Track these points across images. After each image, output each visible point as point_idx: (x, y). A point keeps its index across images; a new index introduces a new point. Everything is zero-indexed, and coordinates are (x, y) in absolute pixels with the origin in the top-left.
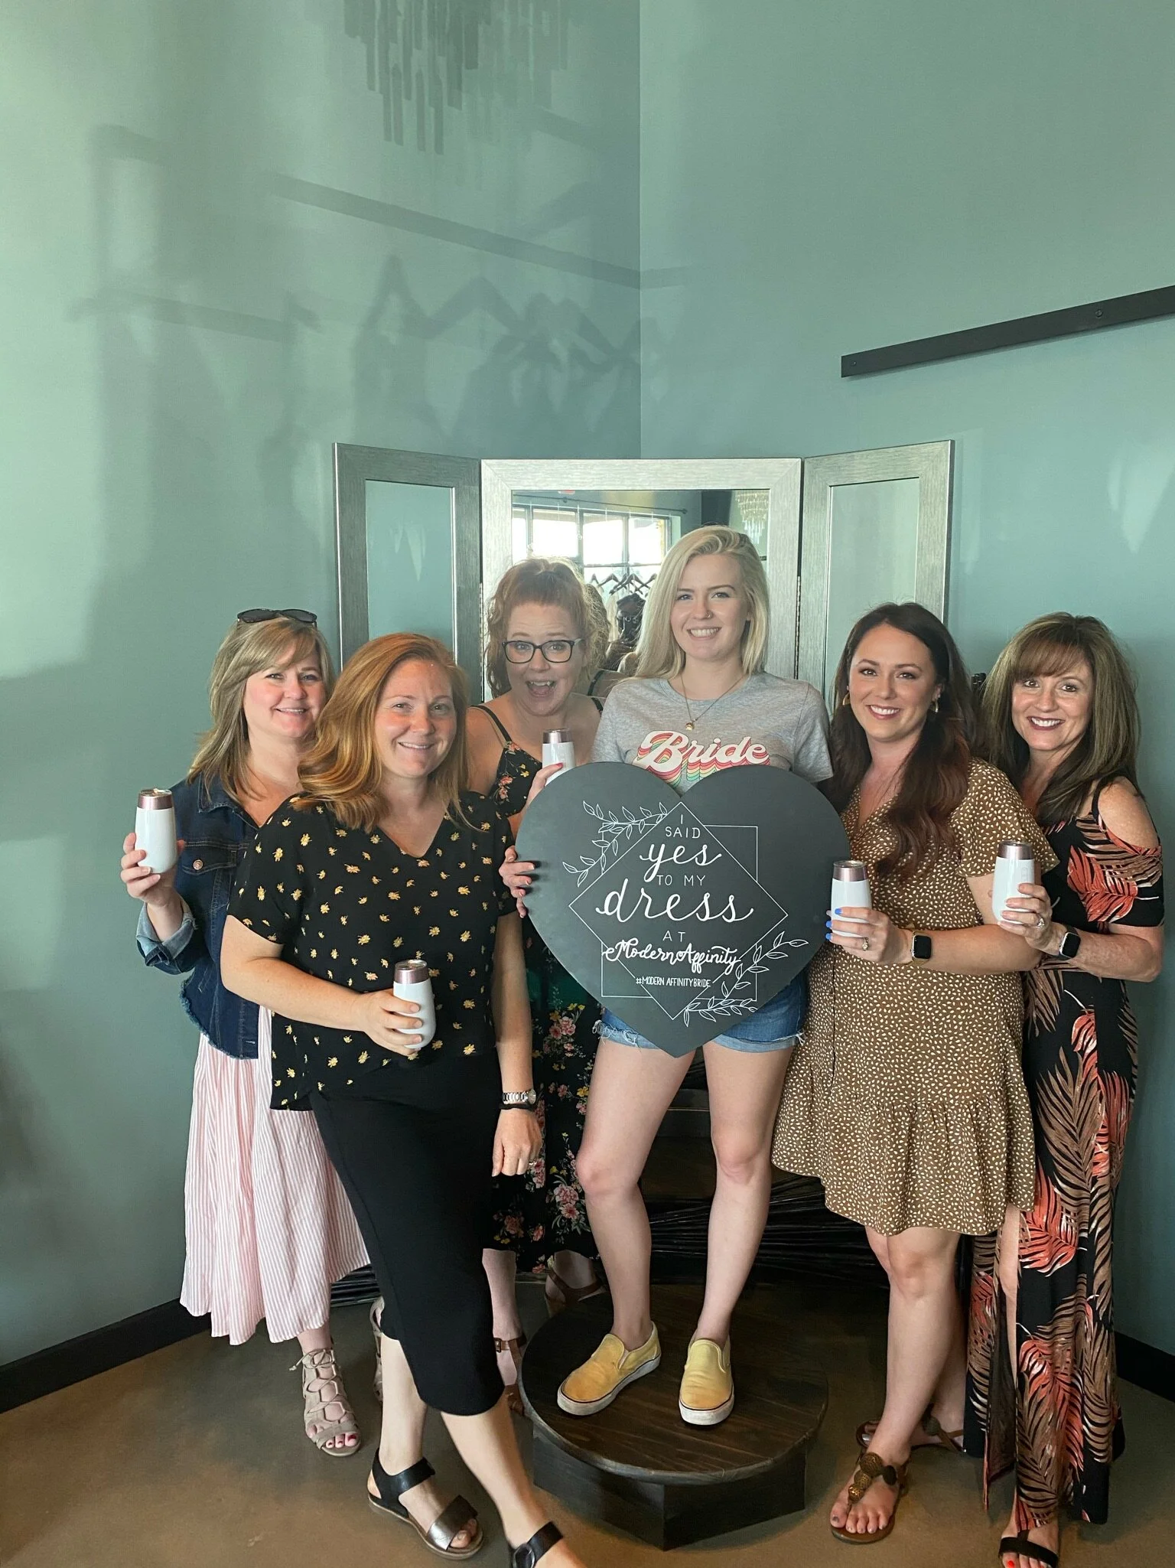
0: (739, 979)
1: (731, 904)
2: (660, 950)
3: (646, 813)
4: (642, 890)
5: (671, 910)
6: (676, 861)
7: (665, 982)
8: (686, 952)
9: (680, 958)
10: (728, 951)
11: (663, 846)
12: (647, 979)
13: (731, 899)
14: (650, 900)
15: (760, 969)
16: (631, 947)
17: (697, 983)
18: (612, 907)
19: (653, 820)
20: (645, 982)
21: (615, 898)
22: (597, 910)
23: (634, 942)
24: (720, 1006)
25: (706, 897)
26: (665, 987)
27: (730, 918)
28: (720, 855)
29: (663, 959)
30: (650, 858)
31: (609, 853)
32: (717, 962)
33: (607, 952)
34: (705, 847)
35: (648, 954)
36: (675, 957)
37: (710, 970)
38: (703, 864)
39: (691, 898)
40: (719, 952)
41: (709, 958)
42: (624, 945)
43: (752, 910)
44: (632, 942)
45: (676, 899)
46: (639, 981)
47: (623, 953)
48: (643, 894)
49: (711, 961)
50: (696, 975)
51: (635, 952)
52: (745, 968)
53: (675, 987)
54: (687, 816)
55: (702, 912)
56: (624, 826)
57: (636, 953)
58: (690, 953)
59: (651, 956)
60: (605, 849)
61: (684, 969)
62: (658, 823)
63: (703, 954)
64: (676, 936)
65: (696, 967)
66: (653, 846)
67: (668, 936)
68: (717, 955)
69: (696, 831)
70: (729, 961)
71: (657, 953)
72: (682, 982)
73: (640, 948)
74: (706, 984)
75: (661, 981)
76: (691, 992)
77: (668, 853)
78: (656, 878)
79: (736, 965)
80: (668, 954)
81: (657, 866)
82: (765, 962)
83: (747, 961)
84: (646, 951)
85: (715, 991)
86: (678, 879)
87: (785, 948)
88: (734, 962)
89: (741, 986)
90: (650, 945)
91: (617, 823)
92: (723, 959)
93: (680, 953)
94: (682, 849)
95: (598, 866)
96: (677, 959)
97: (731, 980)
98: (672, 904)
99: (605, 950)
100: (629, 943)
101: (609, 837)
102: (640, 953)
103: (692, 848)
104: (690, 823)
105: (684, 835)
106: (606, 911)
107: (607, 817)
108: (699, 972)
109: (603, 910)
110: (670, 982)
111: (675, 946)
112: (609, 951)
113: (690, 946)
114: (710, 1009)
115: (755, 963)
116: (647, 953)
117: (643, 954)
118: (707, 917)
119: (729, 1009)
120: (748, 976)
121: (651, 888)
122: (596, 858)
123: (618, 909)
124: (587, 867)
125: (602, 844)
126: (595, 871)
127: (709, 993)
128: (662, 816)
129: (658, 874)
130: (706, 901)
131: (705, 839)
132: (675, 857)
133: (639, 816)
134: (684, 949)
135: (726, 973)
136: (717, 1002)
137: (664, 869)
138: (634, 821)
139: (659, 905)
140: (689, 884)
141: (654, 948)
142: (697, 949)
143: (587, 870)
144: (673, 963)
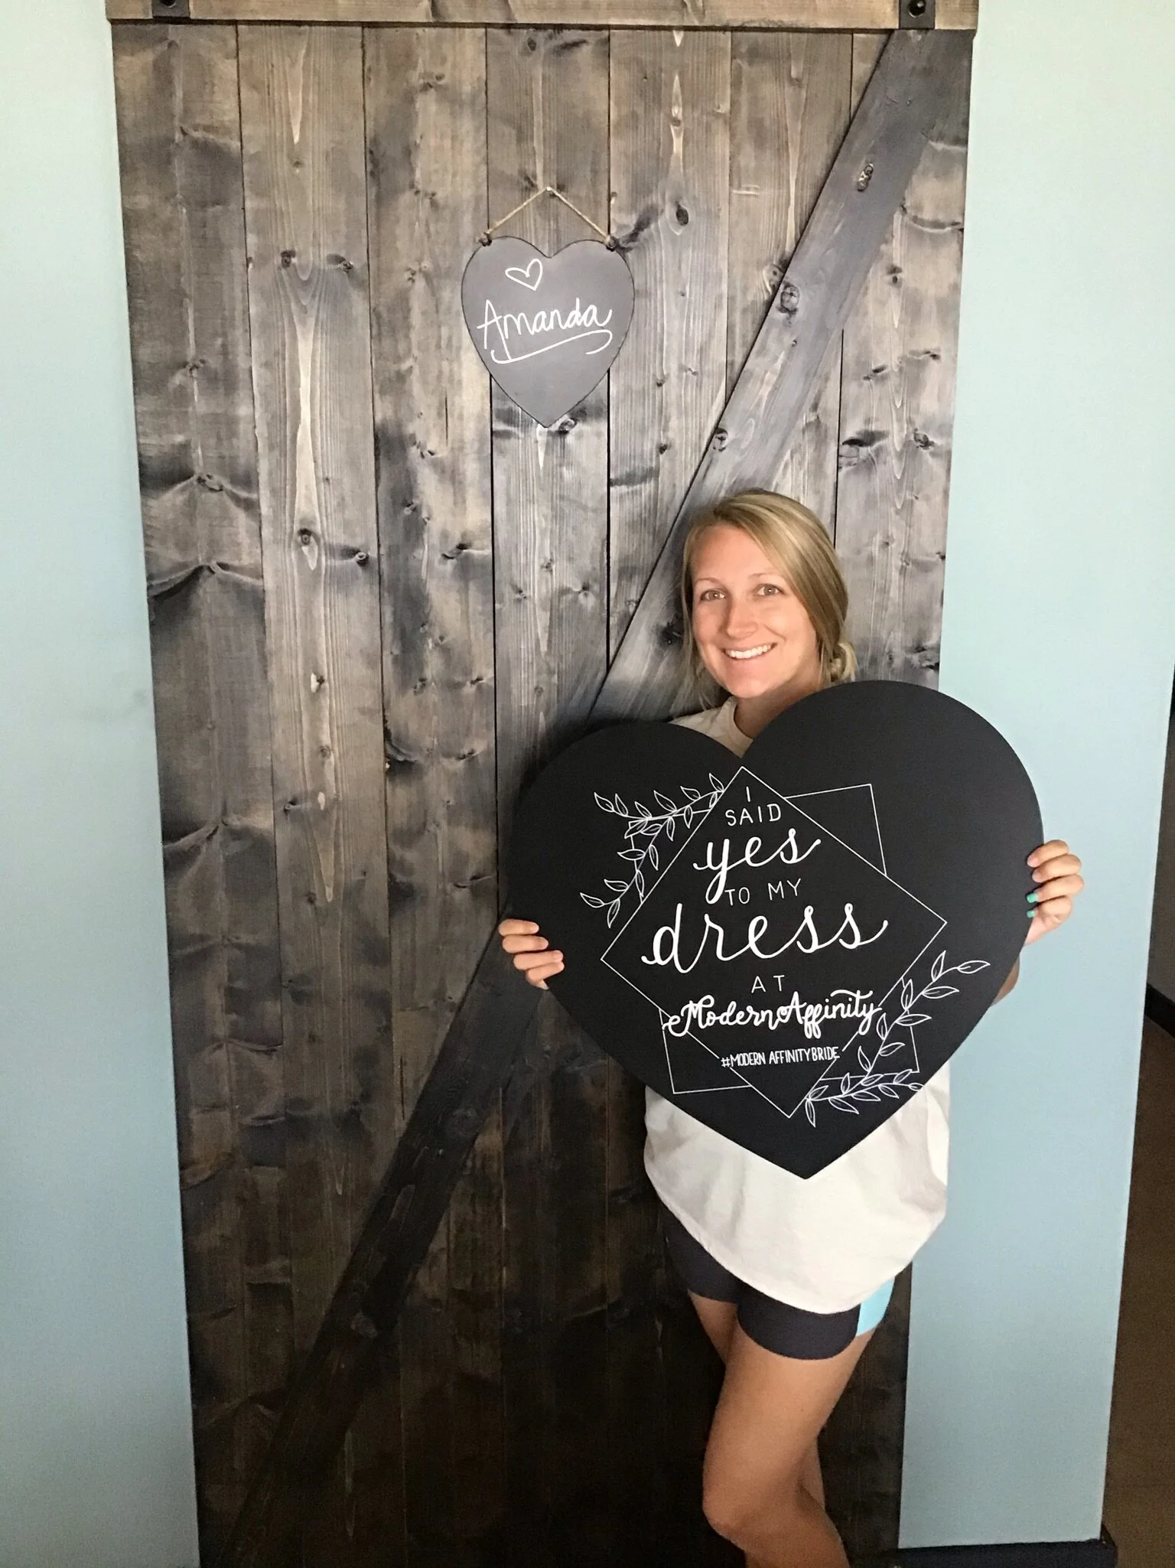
0: (884, 1039)
1: (850, 919)
2: (750, 1009)
3: (691, 794)
4: (707, 917)
5: (758, 944)
6: (750, 863)
7: (767, 1058)
8: (791, 1007)
9: (784, 1017)
10: (858, 996)
11: (727, 842)
12: (738, 1057)
13: (849, 909)
14: (721, 931)
15: (915, 1019)
16: (705, 1011)
17: (818, 1054)
18: (665, 951)
19: (704, 804)
20: (736, 1063)
21: (667, 939)
22: (644, 959)
23: (707, 1002)
24: (861, 1087)
25: (809, 912)
26: (767, 1067)
27: (851, 940)
28: (818, 842)
29: (757, 1023)
30: (710, 864)
31: (646, 866)
32: (843, 1016)
33: (670, 1024)
34: (792, 832)
35: (733, 1018)
36: (775, 1018)
37: (835, 1031)
38: (794, 860)
40: (844, 999)
41: (830, 1012)
42: (694, 1009)
43: (886, 923)
44: (705, 1003)
45: (761, 924)
46: (726, 1062)
47: (694, 1021)
48: (709, 923)
49: (834, 1016)
50: (814, 1043)
51: (712, 1017)
52: (890, 1020)
53: (784, 1066)
54: (756, 787)
55: (806, 939)
56: (661, 821)
57: (715, 1018)
58: (798, 1007)
59: (737, 1021)
60: (638, 862)
61: (792, 1036)
62: (712, 806)
63: (819, 1006)
64: (770, 983)
65: (812, 1029)
66: (710, 845)
67: (758, 985)
68: (842, 1005)
69: (774, 809)
70: (863, 1013)
71: (747, 1014)
72: (792, 1056)
73: (719, 1009)
74: (832, 1054)
75: (759, 1058)
76: (809, 1071)
77: (736, 853)
78: (725, 895)
79: (876, 1017)
80: (764, 1014)
81: (723, 876)
82: (921, 1006)
83: (892, 1008)
84: (728, 1014)
85: (849, 1064)
86: (759, 893)
87: (950, 979)
88: (872, 1011)
89: (889, 1050)
90: (733, 1004)
91: (650, 818)
92: (852, 1010)
93: (782, 1010)
94: (756, 843)
95: (633, 889)
96: (779, 1019)
97: (871, 1042)
98: (756, 934)
99: (666, 1020)
100: (700, 1005)
101: (642, 842)
102: (721, 1018)
103: (773, 837)
104: (762, 797)
105: (756, 819)
106: (658, 960)
107: (634, 813)
108: (818, 1036)
109: (651, 957)
110: (774, 1057)
111: (772, 1000)
112: (673, 1020)
113: (796, 995)
114: (845, 1093)
115: (906, 1009)
116: (731, 1016)
117: (724, 1018)
118: (815, 946)
119: (876, 1091)
120: (899, 1033)
121: (719, 912)
122: (628, 879)
123: (675, 953)
124: (617, 895)
125: (633, 855)
126: (631, 899)
127: (839, 1068)
128: (717, 794)
129: (726, 888)
130: (808, 920)
131: (790, 819)
132: (748, 856)
133: (681, 802)
134: (788, 1003)
135: (860, 1032)
136: (854, 1082)
137: (733, 879)
138: (675, 811)
139: (734, 940)
140: (777, 896)
141: (741, 1007)
142: (808, 999)
143: (618, 900)
144: (772, 1028)
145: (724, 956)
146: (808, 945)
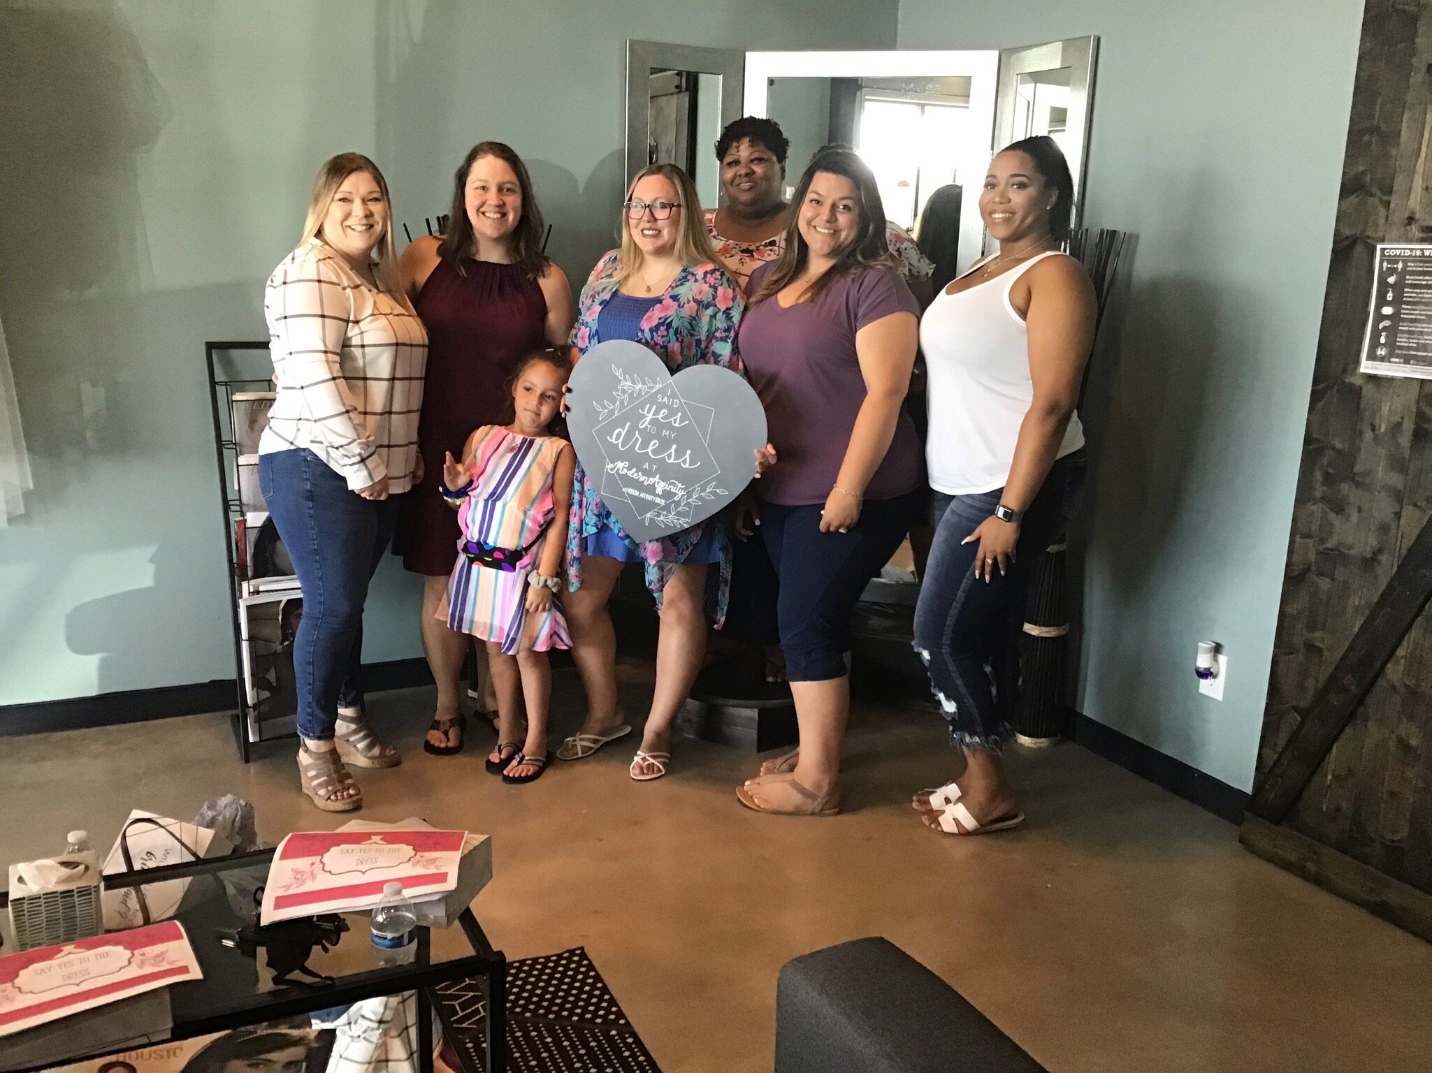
0: (683, 504)
1: (687, 456)
2: (640, 474)
3: (649, 382)
4: (637, 432)
5: (652, 451)
6: (660, 419)
7: (639, 495)
8: (655, 479)
9: (651, 482)
10: (680, 485)
11: (655, 407)
12: (629, 490)
13: (689, 452)
14: (640, 440)
15: (696, 502)
16: (624, 467)
17: (658, 500)
18: (617, 439)
19: (651, 388)
20: (628, 492)
21: (619, 435)
22: (608, 438)
23: (626, 464)
24: (668, 519)
25: (674, 447)
26: (638, 498)
27: (685, 464)
28: (687, 422)
29: (641, 480)
30: (645, 413)
31: (622, 402)
32: (672, 490)
33: (609, 466)
34: (680, 414)
36: (648, 481)
37: (667, 495)
38: (677, 425)
39: (664, 445)
40: (673, 484)
41: (668, 487)
42: (620, 465)
43: (699, 463)
45: (655, 444)
46: (624, 490)
47: (618, 469)
48: (637, 435)
49: (668, 489)
50: (658, 495)
51: (625, 470)
52: (687, 499)
53: (644, 500)
54: (673, 391)
55: (669, 456)
56: (634, 387)
57: (626, 472)
58: (657, 480)
59: (634, 476)
60: (620, 399)
61: (651, 489)
62: (654, 390)
63: (665, 483)
64: (651, 467)
65: (659, 491)
66: (648, 405)
67: (646, 466)
68: (673, 486)
69: (676, 402)
70: (679, 492)
71: (638, 475)
72: (649, 497)
73: (629, 469)
74: (662, 502)
75: (636, 493)
76: (653, 505)
77: (656, 413)
78: (647, 427)
79: (683, 495)
80: (644, 477)
81: (648, 419)
82: (700, 498)
83: (689, 495)
85: (666, 508)
86: (659, 432)
87: (713, 492)
88: (682, 493)
89: (683, 509)
90: (634, 469)
91: (630, 384)
92: (676, 489)
93: (652, 480)
94: (665, 412)
95: (614, 410)
97: (677, 504)
98: (652, 447)
99: (608, 464)
100: (623, 464)
101: (624, 392)
102: (628, 472)
103: (672, 412)
104: (673, 396)
105: (669, 402)
106: (613, 440)
107: (625, 379)
108: (660, 494)
109: (611, 438)
110: (642, 495)
111: (649, 474)
112: (611, 466)
113: (658, 475)
114: (662, 518)
115: (694, 497)
116: (632, 473)
117: (630, 473)
118: (672, 461)
119: (672, 522)
120: (688, 504)
121: (642, 432)
122: (614, 403)
123: (620, 441)
124: (607, 408)
125: (619, 395)
126: (612, 412)
127: (663, 508)
128: (658, 386)
129: (649, 424)
130: (673, 450)
131: (680, 408)
132: (660, 416)
133: (644, 383)
134: (654, 477)
135: (676, 499)
136: (667, 516)
137: (652, 422)
138: (640, 386)
139: (645, 445)
140: (665, 436)
141: (637, 472)
142: (663, 479)
143: (607, 411)
144: (646, 484)
145: (639, 449)
146: (669, 459)
